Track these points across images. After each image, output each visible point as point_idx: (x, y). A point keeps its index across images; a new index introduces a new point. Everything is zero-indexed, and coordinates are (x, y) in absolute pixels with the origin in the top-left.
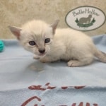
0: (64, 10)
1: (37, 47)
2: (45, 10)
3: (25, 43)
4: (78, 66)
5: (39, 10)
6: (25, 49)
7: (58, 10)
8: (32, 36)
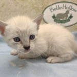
0: (41, 6)
1: (22, 43)
2: (22, 6)
3: (10, 40)
4: (58, 63)
5: (16, 6)
6: (9, 45)
7: (35, 6)
8: (17, 32)
